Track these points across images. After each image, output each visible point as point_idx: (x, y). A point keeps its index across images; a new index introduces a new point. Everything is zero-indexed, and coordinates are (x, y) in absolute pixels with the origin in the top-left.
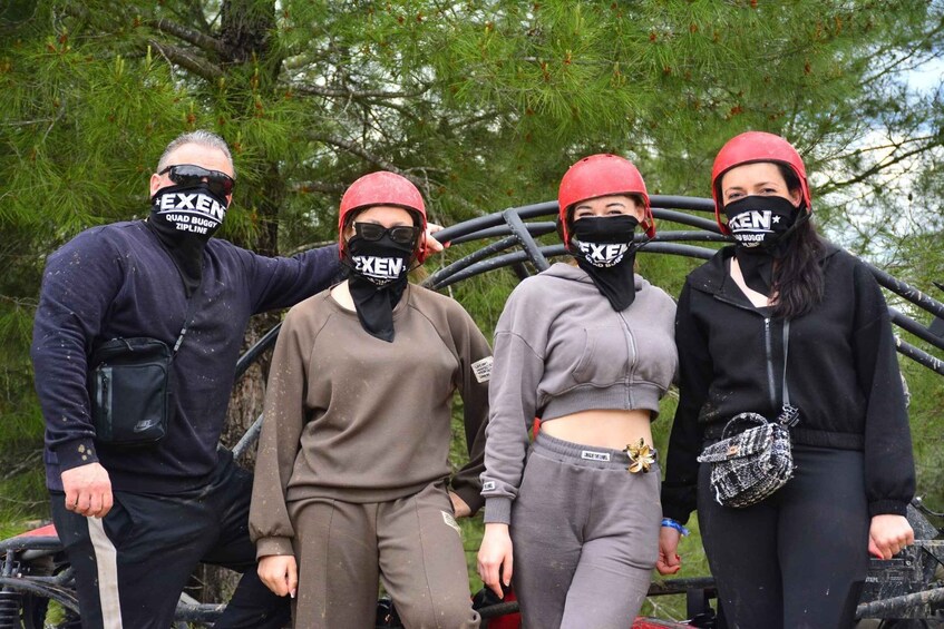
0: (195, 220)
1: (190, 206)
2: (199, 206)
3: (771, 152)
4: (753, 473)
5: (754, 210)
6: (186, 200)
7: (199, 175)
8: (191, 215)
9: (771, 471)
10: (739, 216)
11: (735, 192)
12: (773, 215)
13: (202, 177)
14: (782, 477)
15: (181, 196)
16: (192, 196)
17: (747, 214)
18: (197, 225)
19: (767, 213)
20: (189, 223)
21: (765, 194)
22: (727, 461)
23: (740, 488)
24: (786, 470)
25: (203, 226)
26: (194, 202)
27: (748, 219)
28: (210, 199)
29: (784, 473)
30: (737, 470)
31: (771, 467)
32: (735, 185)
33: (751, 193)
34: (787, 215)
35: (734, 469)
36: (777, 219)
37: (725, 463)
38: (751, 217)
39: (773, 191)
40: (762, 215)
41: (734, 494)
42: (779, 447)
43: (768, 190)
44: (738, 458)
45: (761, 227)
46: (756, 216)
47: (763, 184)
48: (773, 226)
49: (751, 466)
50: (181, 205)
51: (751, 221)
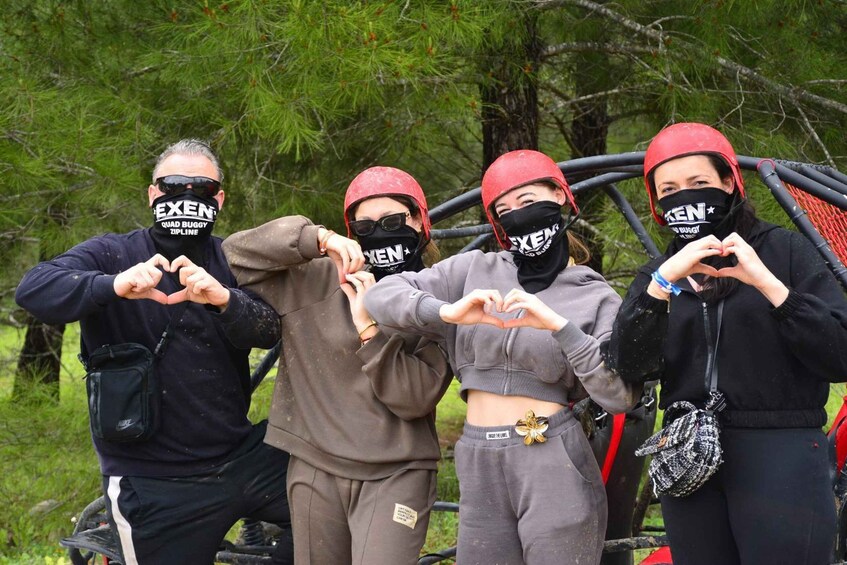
0: (185, 225)
1: (179, 212)
2: (187, 211)
3: (701, 145)
4: (680, 463)
5: (688, 204)
6: (174, 207)
7: (184, 183)
8: (181, 220)
9: (696, 459)
10: (674, 211)
11: (668, 186)
12: (707, 207)
13: (186, 185)
14: (710, 463)
15: (170, 204)
16: (179, 203)
17: (681, 208)
18: (187, 228)
19: (701, 206)
20: (180, 228)
21: (697, 187)
22: (659, 453)
23: (673, 478)
24: (713, 455)
25: (193, 228)
26: (181, 208)
27: (683, 213)
28: (195, 204)
29: (711, 459)
30: (668, 461)
31: (695, 454)
32: (668, 180)
33: (684, 187)
34: (721, 204)
35: (665, 461)
36: (711, 210)
37: (657, 454)
38: (685, 210)
39: (706, 182)
40: (696, 207)
41: (668, 485)
42: (704, 434)
43: (701, 182)
44: (667, 449)
45: (696, 219)
46: (690, 209)
47: (694, 178)
48: (708, 216)
49: (678, 456)
50: (171, 213)
51: (686, 215)
